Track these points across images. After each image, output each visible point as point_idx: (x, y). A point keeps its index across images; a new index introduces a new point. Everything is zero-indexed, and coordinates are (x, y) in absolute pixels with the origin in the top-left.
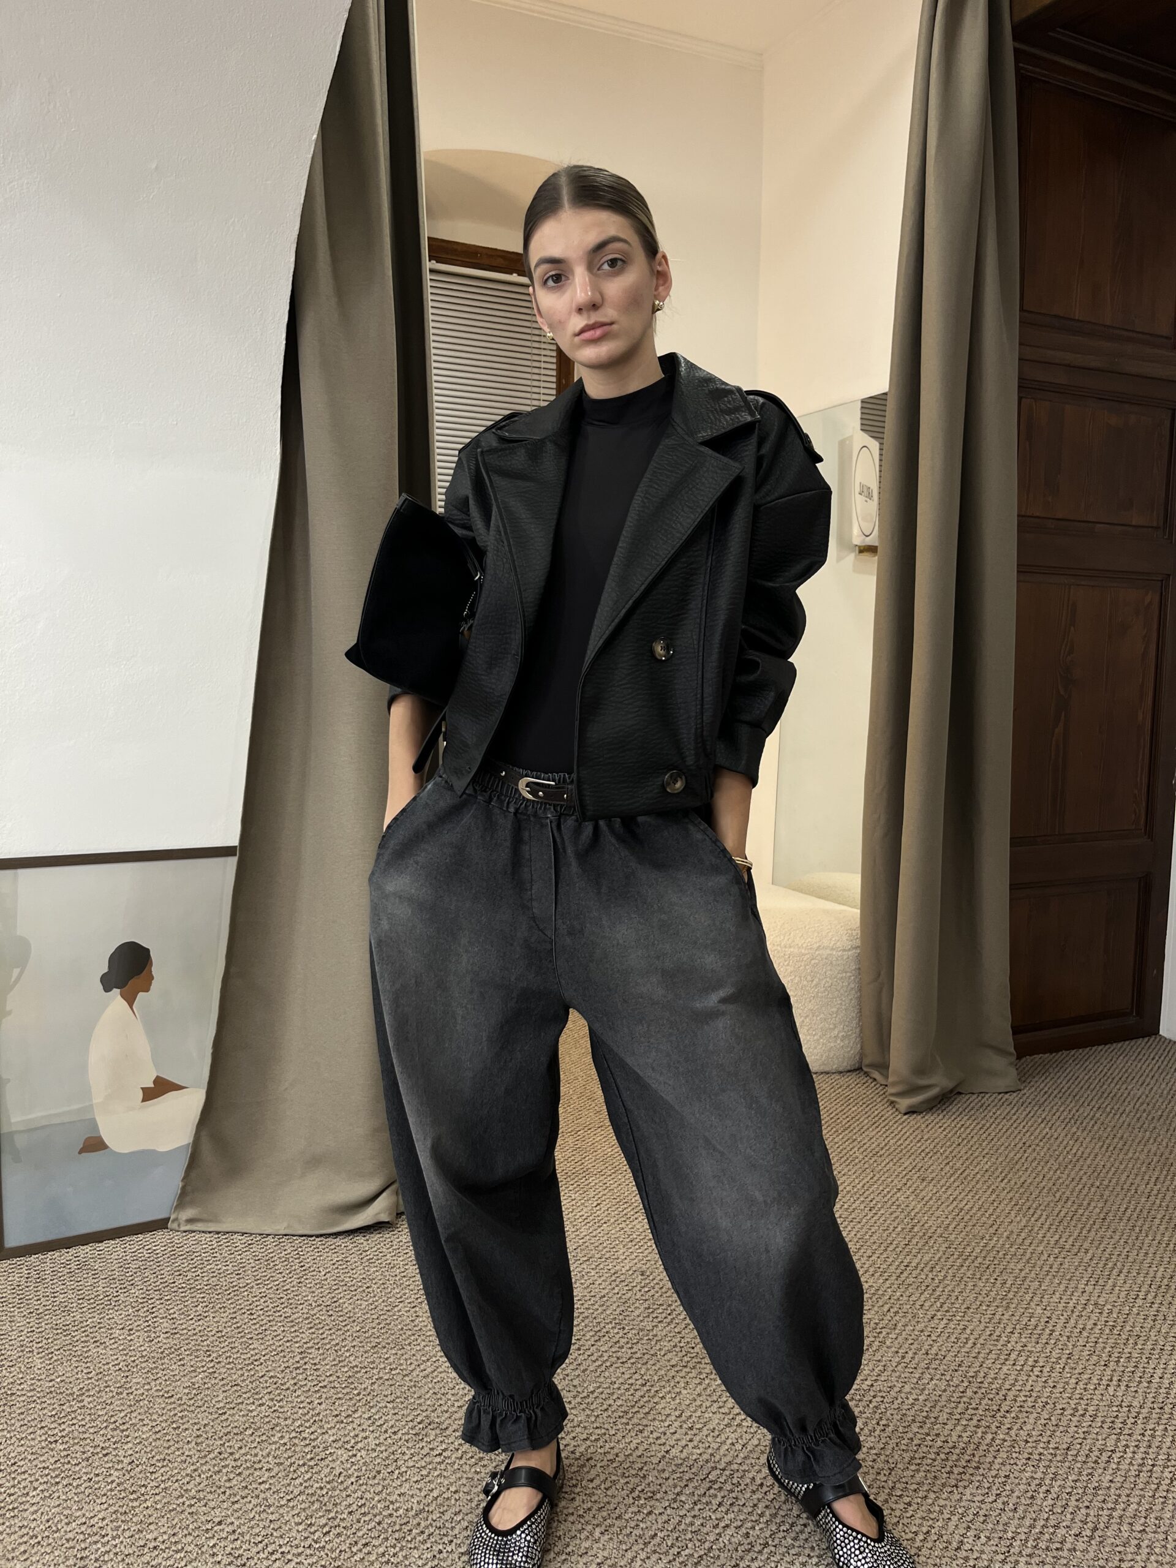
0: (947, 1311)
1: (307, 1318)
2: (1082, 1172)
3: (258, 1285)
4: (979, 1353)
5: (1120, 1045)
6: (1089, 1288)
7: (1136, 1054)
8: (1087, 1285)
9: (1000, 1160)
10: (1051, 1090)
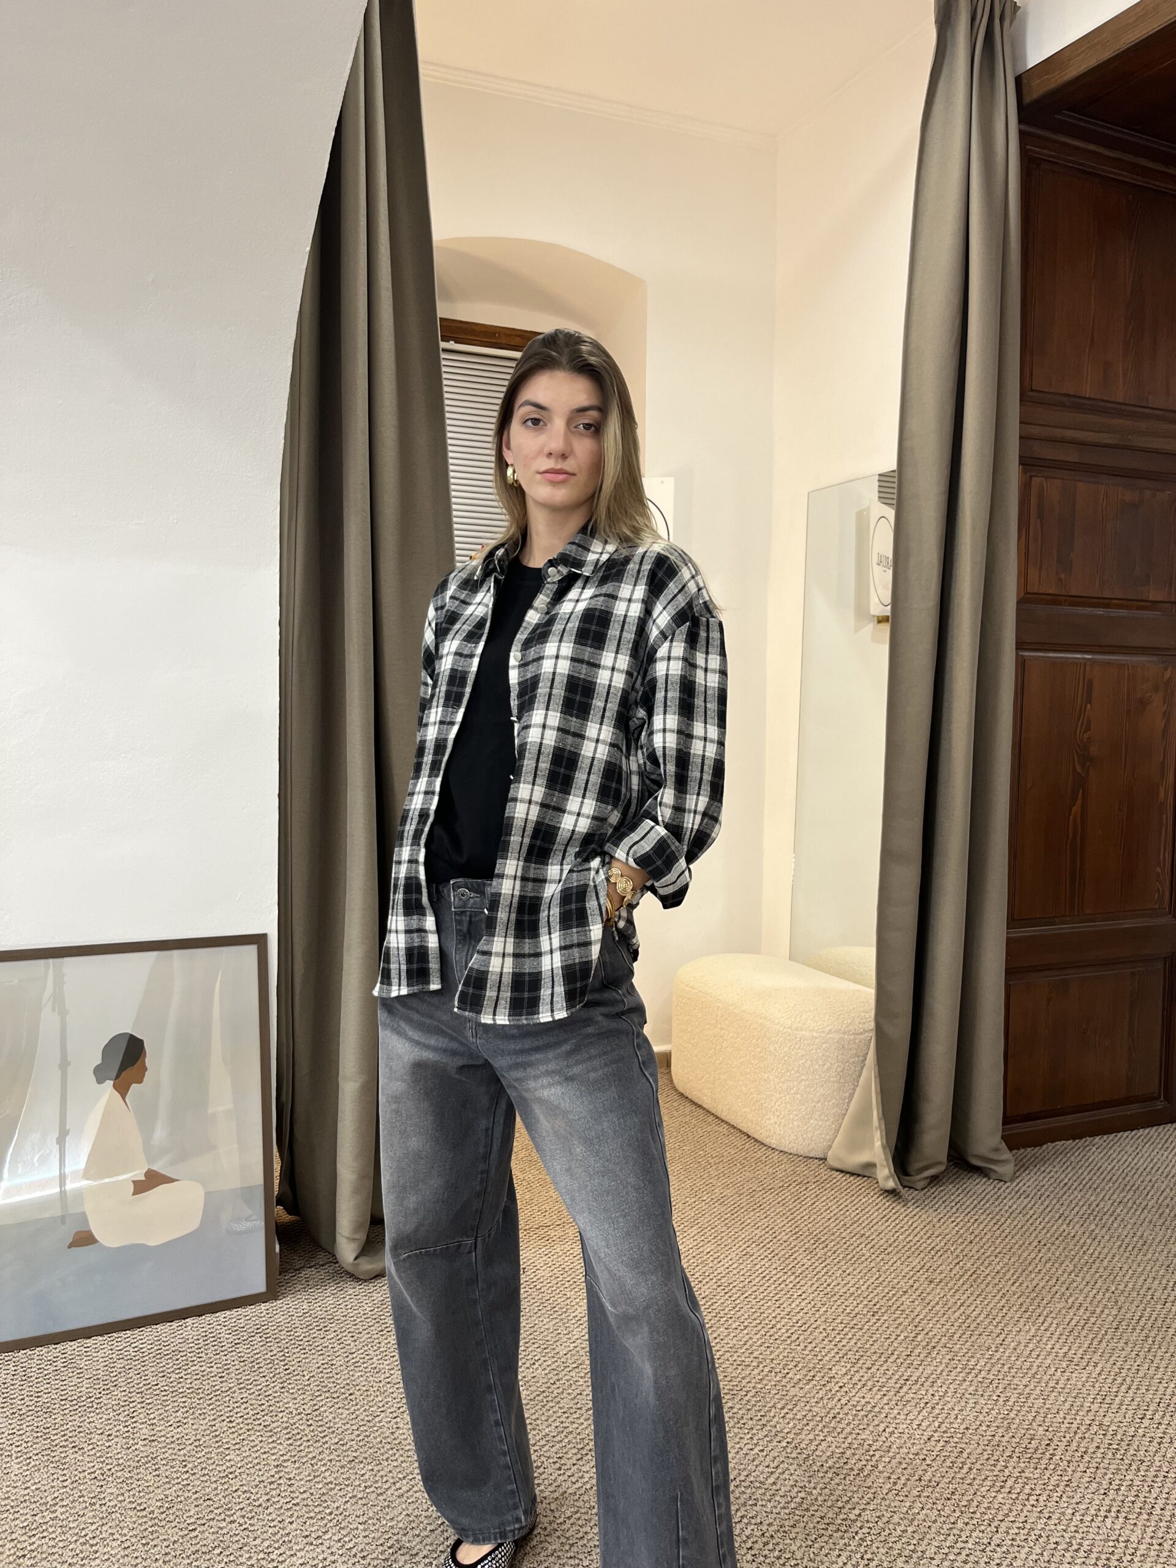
0: (944, 1432)
1: (287, 1428)
2: (1098, 1275)
4: (974, 1479)
5: (1147, 1131)
8: (1093, 1403)
9: (1013, 1260)
10: (1071, 1181)
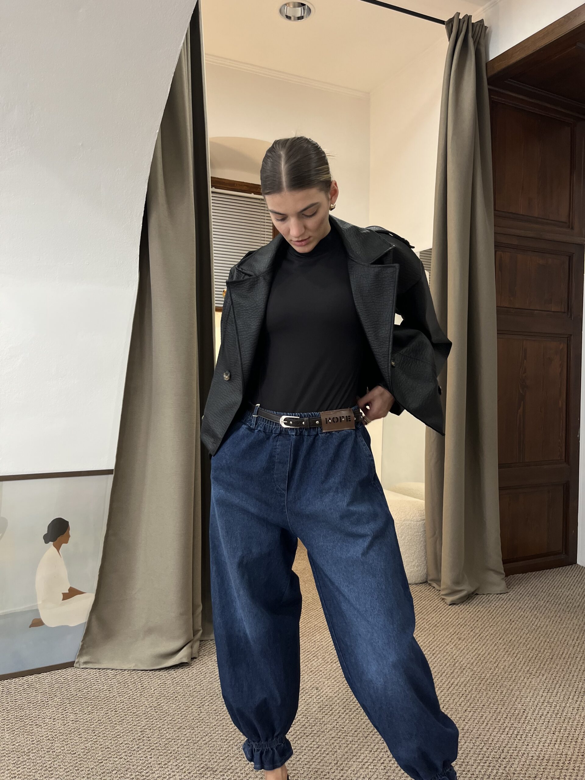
0: (473, 707)
1: (144, 714)
3: (119, 696)
4: (489, 728)
5: (557, 569)
6: (545, 694)
7: (565, 574)
8: (544, 692)
9: (499, 628)
10: (523, 592)
